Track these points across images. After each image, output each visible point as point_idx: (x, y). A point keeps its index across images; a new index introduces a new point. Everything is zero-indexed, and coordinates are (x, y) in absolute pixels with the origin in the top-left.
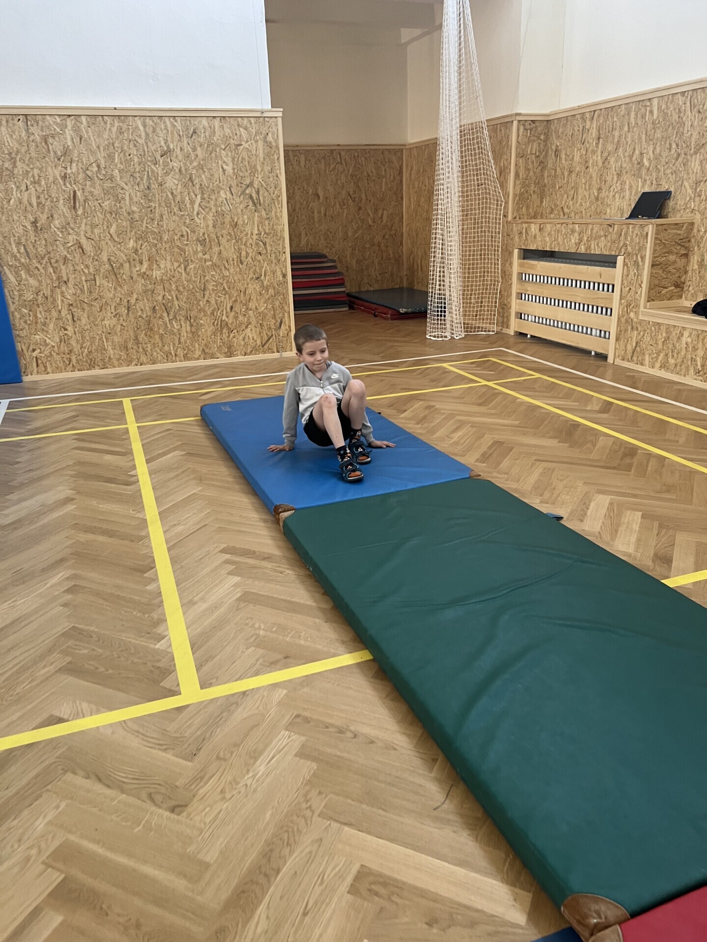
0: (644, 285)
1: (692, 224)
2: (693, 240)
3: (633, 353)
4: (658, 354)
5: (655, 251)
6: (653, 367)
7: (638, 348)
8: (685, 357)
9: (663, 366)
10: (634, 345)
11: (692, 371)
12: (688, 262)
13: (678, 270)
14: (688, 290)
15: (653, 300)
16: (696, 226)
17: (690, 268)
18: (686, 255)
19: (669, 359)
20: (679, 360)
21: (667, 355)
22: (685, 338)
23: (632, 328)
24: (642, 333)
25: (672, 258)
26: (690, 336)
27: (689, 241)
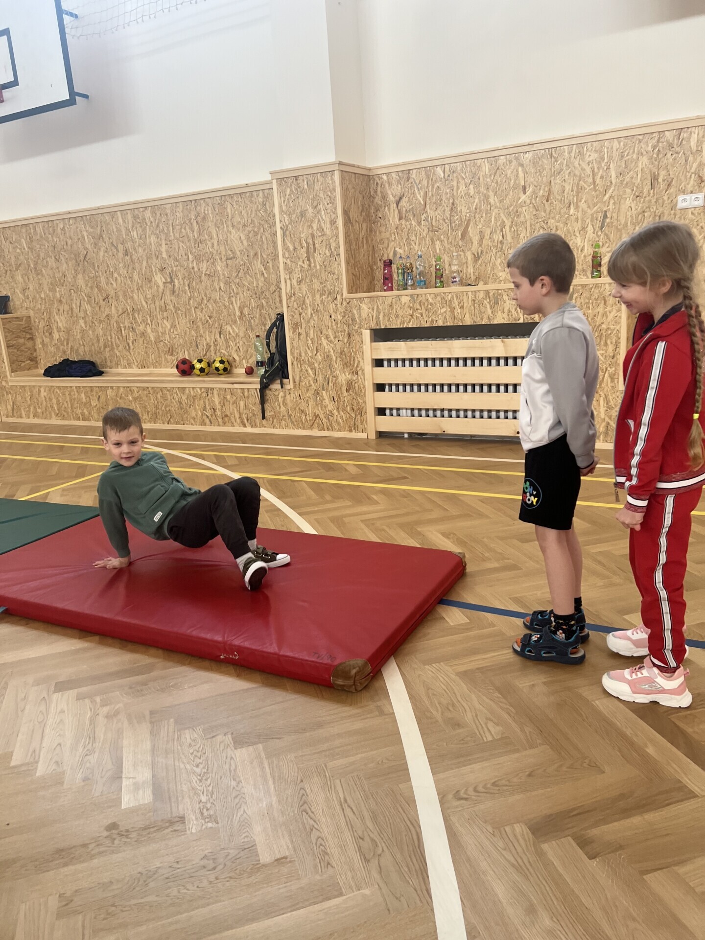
0: (5, 361)
1: (29, 317)
2: (33, 328)
3: (13, 411)
4: (29, 407)
5: (6, 337)
6: (29, 418)
7: (15, 406)
8: (47, 406)
9: (35, 416)
10: (12, 404)
11: (53, 415)
12: (35, 343)
13: (29, 349)
14: (40, 362)
15: (17, 371)
16: (32, 319)
17: (37, 347)
18: (32, 339)
19: (38, 410)
20: (44, 409)
21: (35, 407)
22: (43, 394)
23: (7, 392)
24: (14, 395)
25: (22, 341)
26: (45, 391)
27: (31, 329)
